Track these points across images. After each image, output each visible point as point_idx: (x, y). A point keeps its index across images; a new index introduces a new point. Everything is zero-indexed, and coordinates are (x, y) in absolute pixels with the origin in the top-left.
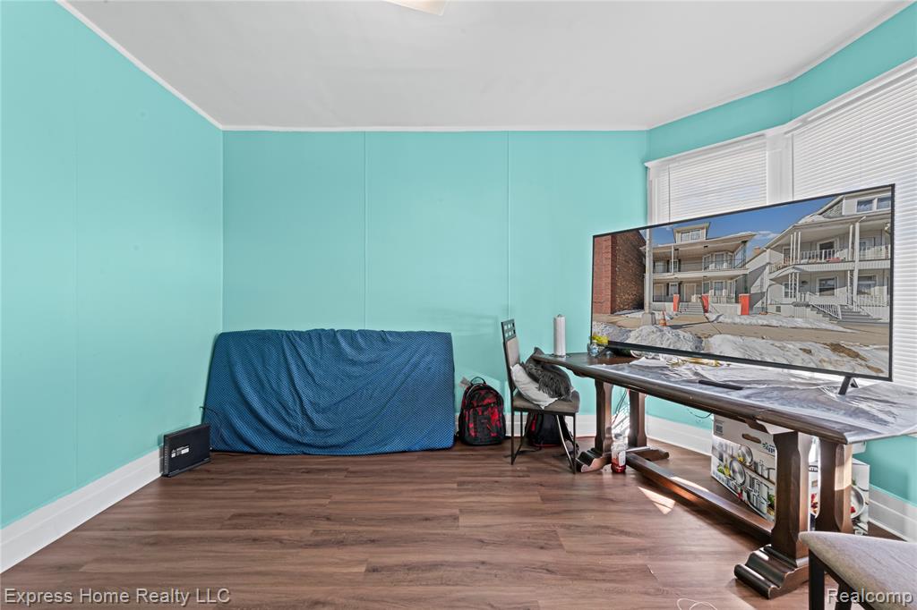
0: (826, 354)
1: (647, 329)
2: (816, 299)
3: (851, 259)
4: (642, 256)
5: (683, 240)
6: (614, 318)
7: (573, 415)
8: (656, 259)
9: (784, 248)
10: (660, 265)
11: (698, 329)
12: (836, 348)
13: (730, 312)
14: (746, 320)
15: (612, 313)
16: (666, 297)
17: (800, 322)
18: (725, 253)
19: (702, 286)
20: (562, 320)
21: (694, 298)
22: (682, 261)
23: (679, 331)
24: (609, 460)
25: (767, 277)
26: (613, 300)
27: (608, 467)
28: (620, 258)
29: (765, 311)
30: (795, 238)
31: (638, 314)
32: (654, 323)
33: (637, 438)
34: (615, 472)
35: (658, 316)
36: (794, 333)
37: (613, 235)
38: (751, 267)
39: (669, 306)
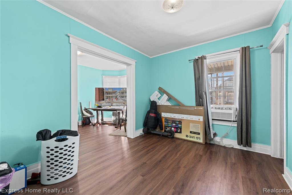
0: (123, 104)
1: (105, 103)
2: (122, 99)
3: (124, 95)
4: (104, 92)
5: (109, 90)
6: (99, 102)
7: (94, 117)
8: (106, 93)
9: (120, 93)
10: (106, 94)
11: (111, 103)
12: (124, 103)
13: (115, 100)
14: (117, 101)
15: (99, 101)
16: (108, 99)
17: (121, 101)
18: (114, 93)
19: (112, 97)
20: (91, 102)
21: (111, 99)
22: (109, 93)
23: (109, 103)
24: (99, 123)
25: (118, 96)
26: (99, 99)
27: (99, 124)
28: (100, 92)
29: (118, 100)
30: (121, 92)
31: (103, 101)
32: (106, 102)
33: (102, 120)
34: (100, 125)
35: (106, 101)
36: (121, 102)
37: (99, 88)
38: (117, 95)
39: (108, 100)
